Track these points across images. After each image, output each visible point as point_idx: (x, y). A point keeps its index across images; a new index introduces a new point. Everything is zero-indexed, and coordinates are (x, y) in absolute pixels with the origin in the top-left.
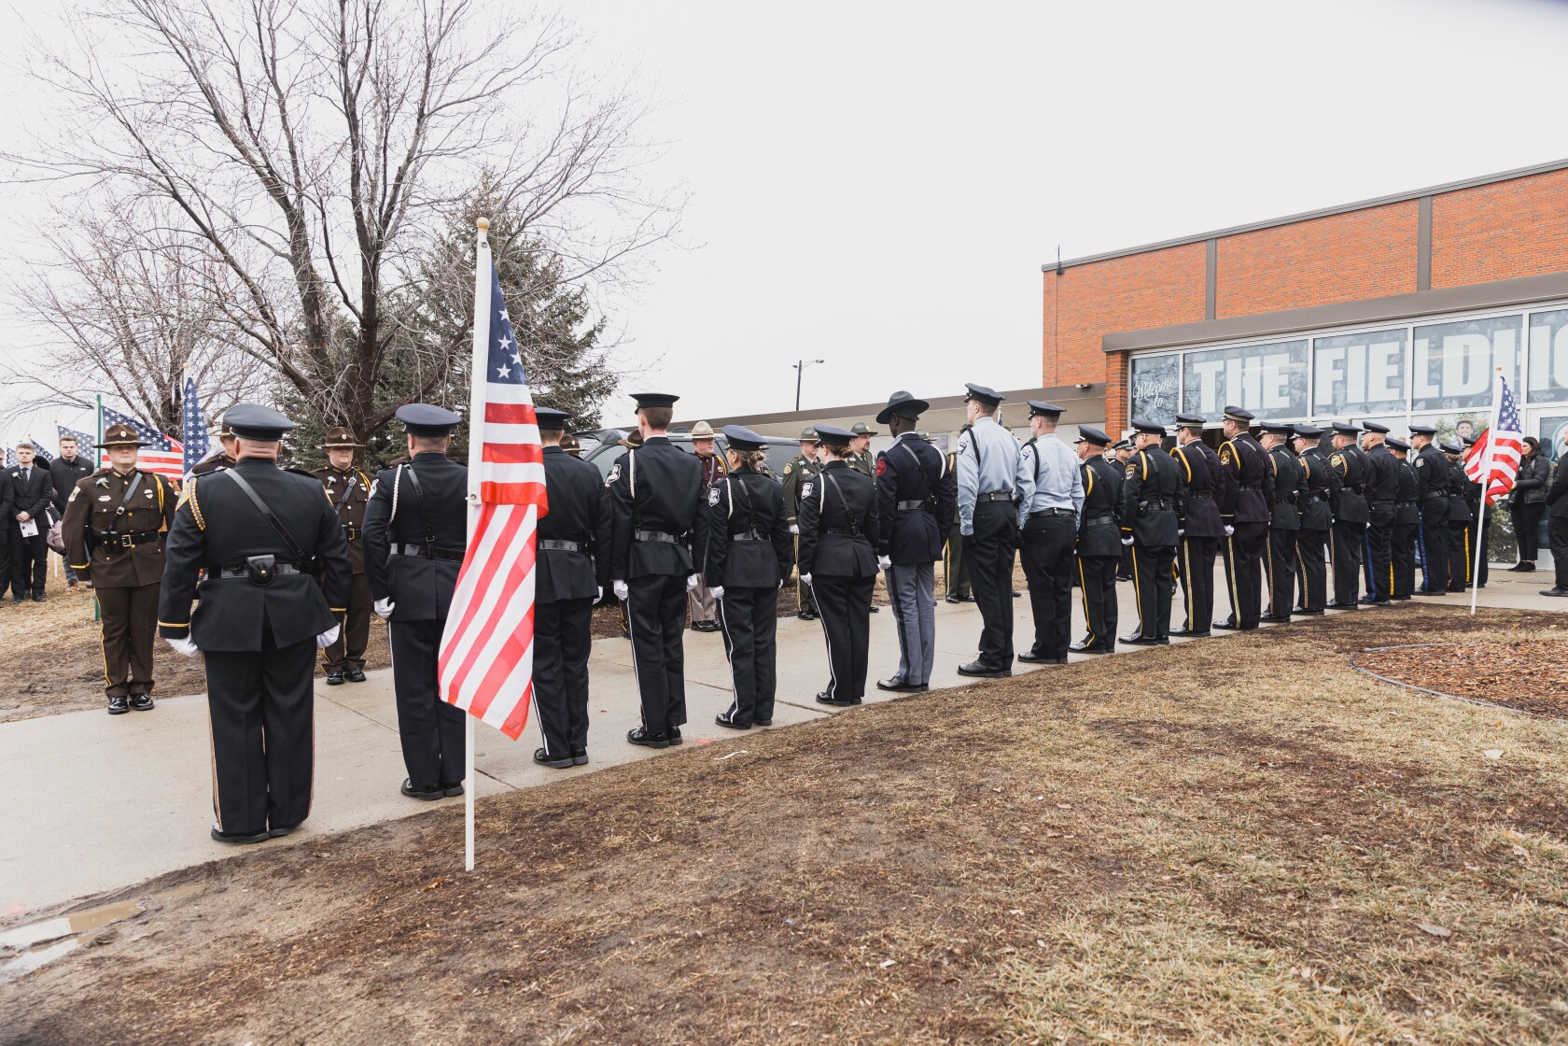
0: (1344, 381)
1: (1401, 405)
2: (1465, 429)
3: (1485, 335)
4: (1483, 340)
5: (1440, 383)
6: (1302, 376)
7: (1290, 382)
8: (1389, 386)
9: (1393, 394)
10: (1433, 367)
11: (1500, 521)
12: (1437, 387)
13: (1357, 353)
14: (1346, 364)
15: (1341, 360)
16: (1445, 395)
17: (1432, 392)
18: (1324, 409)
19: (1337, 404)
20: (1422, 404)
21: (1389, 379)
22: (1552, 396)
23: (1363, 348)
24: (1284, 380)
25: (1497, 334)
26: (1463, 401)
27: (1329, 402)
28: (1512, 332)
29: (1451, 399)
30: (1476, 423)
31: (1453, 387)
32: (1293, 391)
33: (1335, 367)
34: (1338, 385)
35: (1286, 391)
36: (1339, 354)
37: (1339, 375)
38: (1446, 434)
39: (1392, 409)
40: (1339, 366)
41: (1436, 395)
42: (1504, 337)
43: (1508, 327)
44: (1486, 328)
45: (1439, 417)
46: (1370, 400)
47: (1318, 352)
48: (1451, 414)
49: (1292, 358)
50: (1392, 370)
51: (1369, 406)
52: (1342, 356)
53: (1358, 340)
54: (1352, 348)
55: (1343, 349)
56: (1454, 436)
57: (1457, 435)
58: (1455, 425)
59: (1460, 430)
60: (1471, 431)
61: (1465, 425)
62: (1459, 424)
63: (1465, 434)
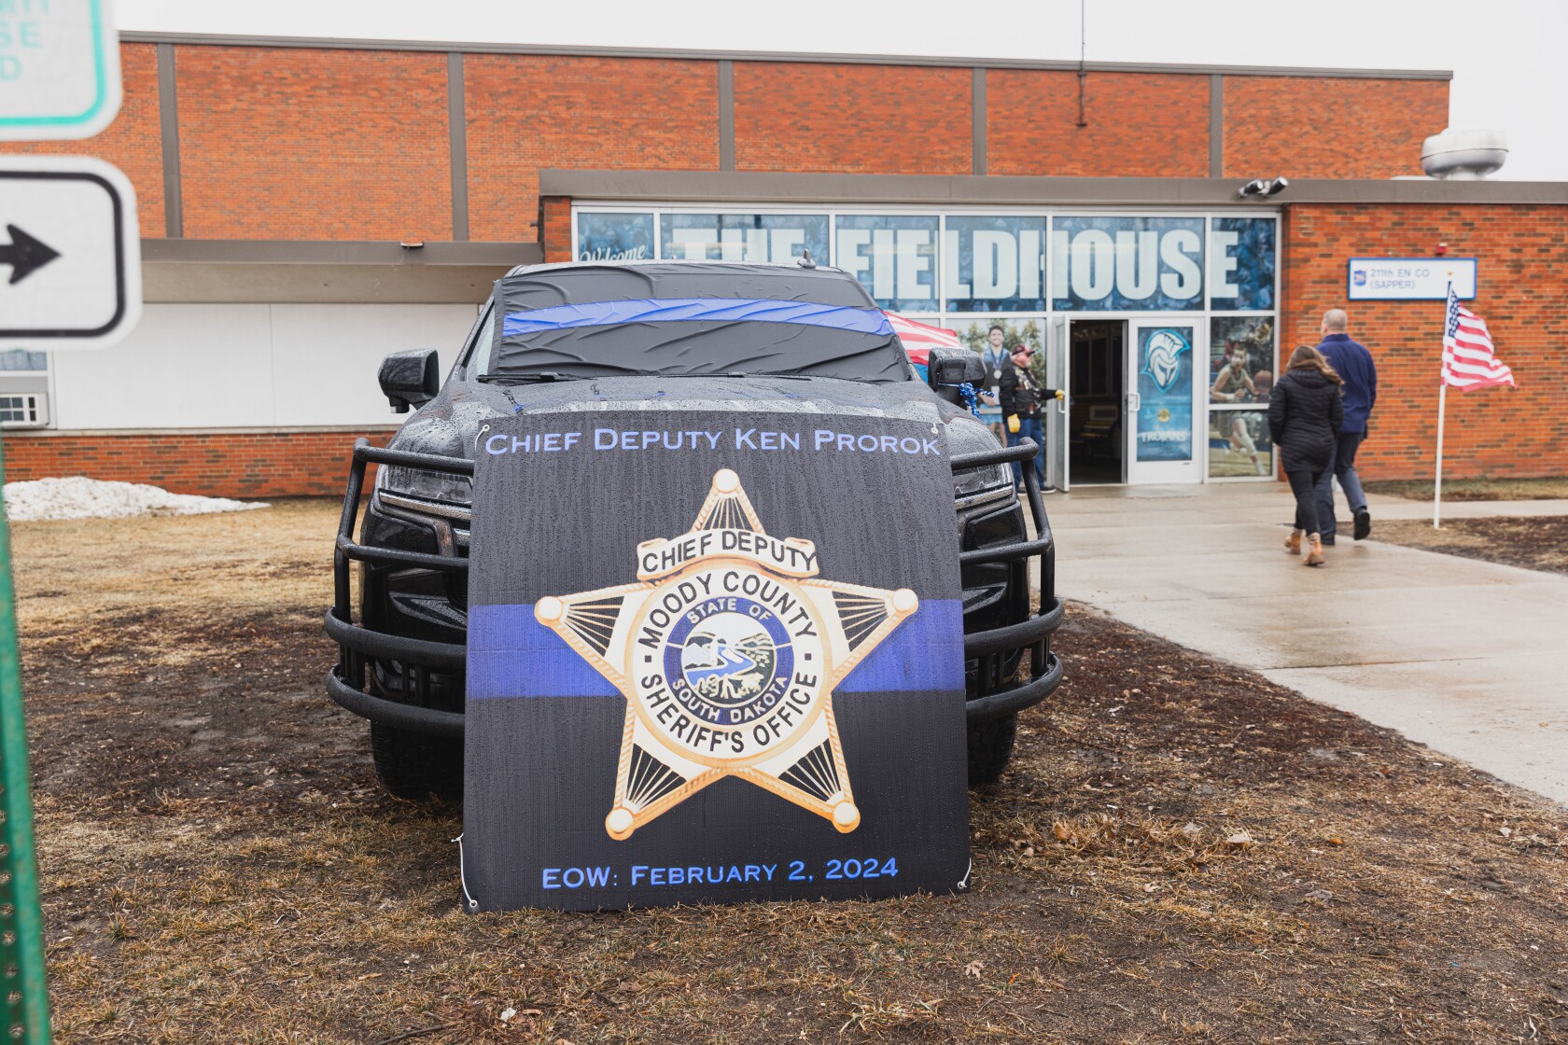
0: (871, 272)
1: (934, 304)
2: (997, 337)
3: (1012, 232)
4: (1010, 239)
5: (971, 283)
8: (920, 282)
9: (924, 292)
10: (964, 264)
12: (968, 287)
13: (883, 239)
14: (872, 251)
15: (866, 246)
16: (976, 296)
17: (963, 293)
20: (953, 306)
21: (920, 273)
22: (1070, 305)
23: (890, 234)
25: (1023, 233)
26: (994, 305)
28: (1035, 234)
29: (982, 301)
30: (1007, 330)
31: (983, 288)
33: (860, 253)
34: (864, 275)
36: (863, 236)
37: (863, 263)
38: (979, 341)
39: (923, 308)
40: (864, 252)
41: (967, 296)
42: (1030, 238)
43: (1032, 228)
44: (1012, 226)
45: (971, 322)
46: (900, 296)
47: (839, 231)
48: (982, 319)
49: (808, 237)
50: (923, 264)
51: (898, 304)
52: (867, 241)
53: (885, 222)
54: (877, 233)
55: (868, 232)
56: (987, 343)
57: (990, 342)
58: (988, 331)
59: (992, 338)
60: (1002, 339)
61: (996, 331)
62: (991, 329)
63: (997, 342)
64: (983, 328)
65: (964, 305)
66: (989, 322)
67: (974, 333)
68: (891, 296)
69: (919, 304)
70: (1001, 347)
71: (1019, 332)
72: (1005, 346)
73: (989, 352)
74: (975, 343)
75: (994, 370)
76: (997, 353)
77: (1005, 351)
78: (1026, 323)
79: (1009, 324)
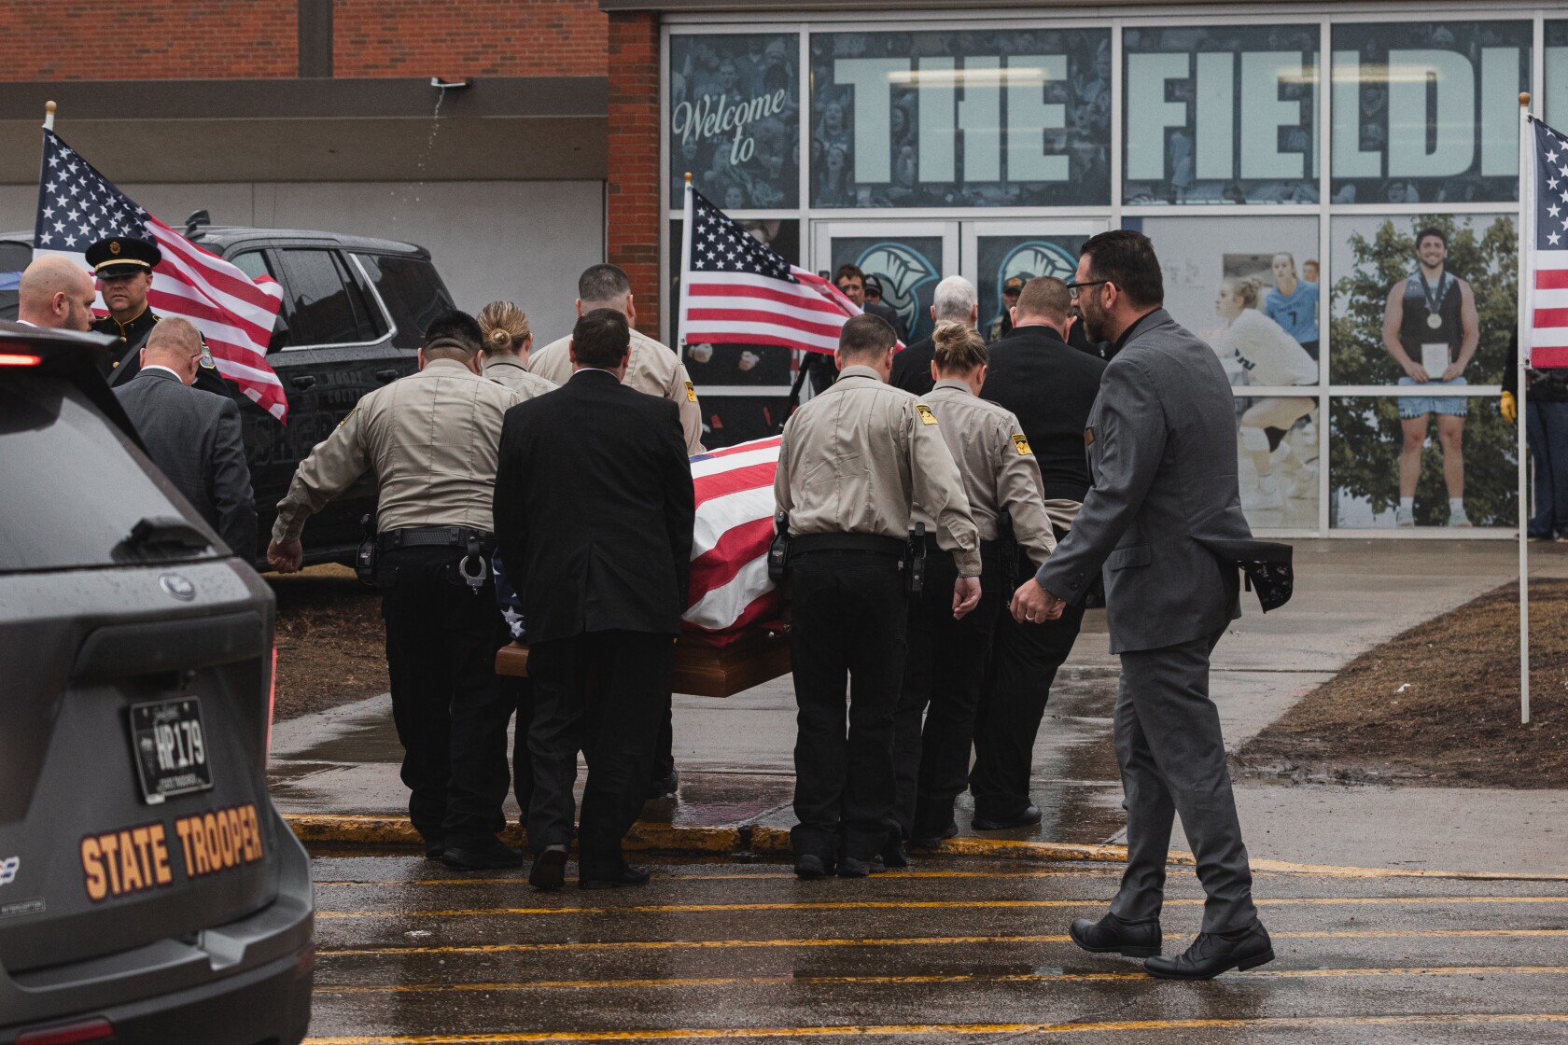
0: (1190, 129)
1: (1308, 189)
2: (1433, 249)
3: (1466, 54)
4: (1462, 65)
5: (1383, 147)
6: (1097, 110)
7: (1069, 122)
8: (1283, 147)
9: (1291, 166)
10: (1369, 113)
11: (1498, 440)
12: (1377, 156)
13: (1215, 69)
14: (1194, 91)
15: (1181, 82)
16: (1394, 172)
17: (1368, 166)
18: (1148, 190)
19: (1176, 180)
20: (1348, 191)
21: (1283, 132)
23: (1228, 58)
24: (1056, 116)
25: (1489, 55)
26: (1428, 189)
27: (1157, 173)
28: (1514, 53)
29: (1404, 182)
30: (1453, 237)
31: (1408, 159)
32: (1077, 145)
33: (1170, 97)
34: (1176, 137)
35: (1061, 145)
36: (1176, 66)
37: (1176, 115)
38: (1397, 258)
39: (1289, 197)
40: (1178, 93)
41: (1375, 172)
42: (1500, 62)
43: (1506, 43)
44: (1467, 40)
45: (1382, 221)
46: (1245, 174)
47: (1132, 57)
48: (1405, 214)
49: (1075, 68)
50: (1290, 113)
51: (1242, 188)
52: (1183, 73)
53: (1216, 39)
54: (1203, 59)
55: (1185, 58)
56: (1413, 262)
57: (1419, 260)
58: (1414, 238)
59: (1424, 250)
60: (1443, 252)
61: (1432, 239)
62: (1421, 236)
63: (1433, 260)
64: (1405, 231)
65: (1369, 190)
66: (1418, 221)
67: (1388, 243)
68: (1227, 173)
69: (1282, 188)
70: (1440, 268)
71: (1479, 237)
72: (1449, 266)
73: (1416, 278)
74: (1386, 263)
75: (1427, 313)
76: (1433, 282)
77: (1450, 277)
78: (1491, 222)
79: (1459, 224)
